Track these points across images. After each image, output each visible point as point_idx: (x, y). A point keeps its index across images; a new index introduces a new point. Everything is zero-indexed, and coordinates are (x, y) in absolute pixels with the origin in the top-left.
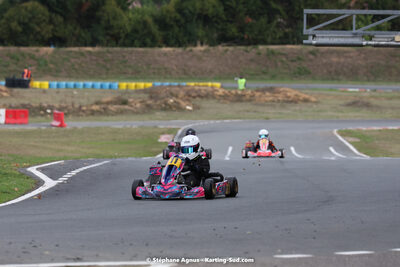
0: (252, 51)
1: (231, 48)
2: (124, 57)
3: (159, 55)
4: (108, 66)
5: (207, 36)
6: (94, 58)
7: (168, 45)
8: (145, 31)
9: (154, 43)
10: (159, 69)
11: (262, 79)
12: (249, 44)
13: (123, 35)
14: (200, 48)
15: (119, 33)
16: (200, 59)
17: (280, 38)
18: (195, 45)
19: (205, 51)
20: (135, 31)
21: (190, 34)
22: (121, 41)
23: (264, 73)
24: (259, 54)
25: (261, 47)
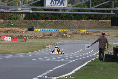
0: (97, 21)
1: (92, 21)
2: (63, 23)
3: (73, 22)
4: (59, 25)
5: (86, 17)
6: (55, 23)
7: (75, 20)
8: (69, 16)
9: (72, 19)
10: (72, 26)
11: (100, 29)
12: (97, 20)
13: (63, 17)
14: (84, 20)
15: (62, 17)
16: (83, 23)
17: (105, 18)
18: (83, 20)
19: (85, 21)
20: (67, 16)
21: (81, 17)
22: (63, 19)
23: (100, 27)
24: (99, 22)
25: (100, 20)
